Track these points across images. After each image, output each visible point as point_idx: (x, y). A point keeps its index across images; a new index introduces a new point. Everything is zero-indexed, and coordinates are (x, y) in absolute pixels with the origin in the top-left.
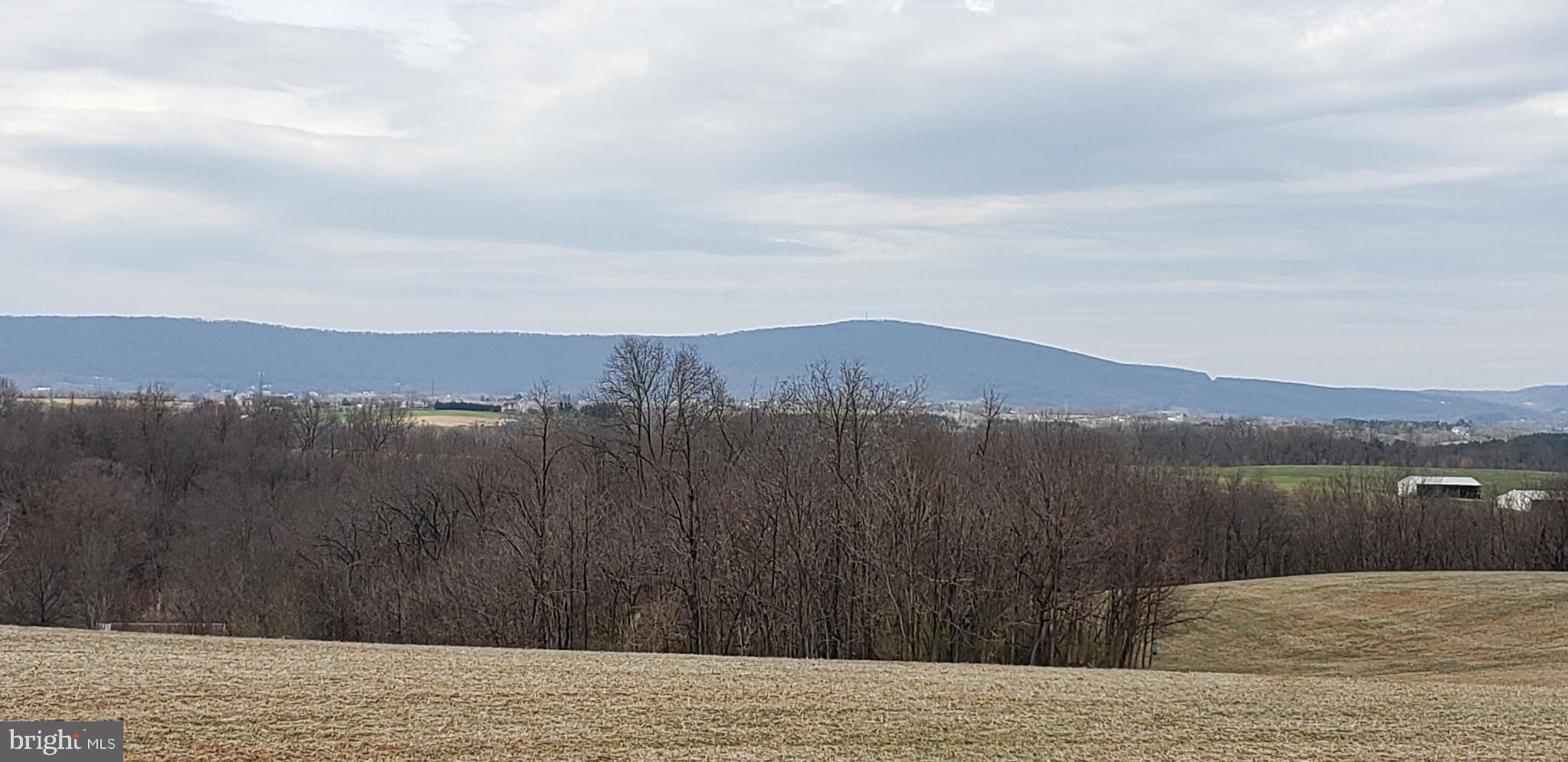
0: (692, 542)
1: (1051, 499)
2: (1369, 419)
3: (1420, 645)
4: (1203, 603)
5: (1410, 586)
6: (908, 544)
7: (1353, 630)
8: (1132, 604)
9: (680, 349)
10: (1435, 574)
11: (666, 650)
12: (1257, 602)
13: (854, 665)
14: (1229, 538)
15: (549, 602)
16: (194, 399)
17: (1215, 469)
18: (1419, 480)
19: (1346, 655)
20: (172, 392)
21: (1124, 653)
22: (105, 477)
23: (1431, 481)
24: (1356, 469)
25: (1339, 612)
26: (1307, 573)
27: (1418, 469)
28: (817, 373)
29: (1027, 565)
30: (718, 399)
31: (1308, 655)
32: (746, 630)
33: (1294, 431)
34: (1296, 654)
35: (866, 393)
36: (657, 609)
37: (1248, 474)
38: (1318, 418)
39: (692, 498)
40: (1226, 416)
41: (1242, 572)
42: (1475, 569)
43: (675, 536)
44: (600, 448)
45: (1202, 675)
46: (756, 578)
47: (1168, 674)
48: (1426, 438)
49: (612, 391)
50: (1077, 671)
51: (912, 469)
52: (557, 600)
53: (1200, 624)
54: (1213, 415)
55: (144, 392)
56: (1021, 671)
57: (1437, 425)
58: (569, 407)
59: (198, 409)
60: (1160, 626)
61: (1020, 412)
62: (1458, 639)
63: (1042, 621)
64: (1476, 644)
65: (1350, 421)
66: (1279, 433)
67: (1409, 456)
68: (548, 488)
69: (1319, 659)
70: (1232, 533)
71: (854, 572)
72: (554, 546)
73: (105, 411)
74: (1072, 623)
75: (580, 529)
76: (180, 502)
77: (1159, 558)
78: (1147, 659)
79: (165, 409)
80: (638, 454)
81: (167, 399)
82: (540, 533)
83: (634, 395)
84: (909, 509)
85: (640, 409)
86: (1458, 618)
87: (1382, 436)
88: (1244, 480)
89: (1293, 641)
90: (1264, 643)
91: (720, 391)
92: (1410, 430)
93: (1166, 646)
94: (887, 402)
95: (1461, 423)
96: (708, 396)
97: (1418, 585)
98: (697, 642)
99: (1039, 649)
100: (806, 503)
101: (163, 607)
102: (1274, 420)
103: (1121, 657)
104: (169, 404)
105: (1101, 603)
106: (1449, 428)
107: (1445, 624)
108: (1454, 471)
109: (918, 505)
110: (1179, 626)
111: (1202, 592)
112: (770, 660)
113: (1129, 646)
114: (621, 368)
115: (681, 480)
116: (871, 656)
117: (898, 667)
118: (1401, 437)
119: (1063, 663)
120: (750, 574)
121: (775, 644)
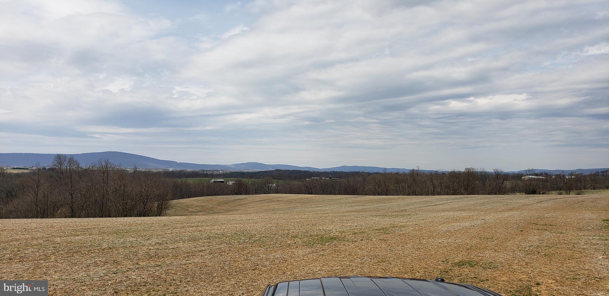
0: (72, 195)
1: (147, 185)
2: (206, 170)
3: (213, 209)
4: (175, 204)
5: (212, 199)
6: (118, 195)
7: (202, 207)
8: (162, 204)
9: (70, 157)
10: (216, 196)
11: (66, 217)
12: (185, 203)
13: (105, 219)
14: (180, 191)
15: (39, 209)
17: (178, 179)
18: (214, 180)
19: (200, 211)
21: (160, 214)
23: (216, 180)
24: (203, 179)
25: (199, 204)
26: (194, 197)
27: (213, 178)
28: (100, 162)
29: (142, 198)
30: (78, 167)
31: (194, 212)
32: (83, 213)
33: (193, 172)
34: (192, 212)
35: (110, 165)
36: (64, 209)
37: (184, 180)
38: (197, 170)
39: (72, 187)
40: (180, 169)
41: (183, 198)
42: (223, 195)
43: (68, 194)
44: (51, 177)
45: (174, 217)
46: (86, 202)
47: (168, 217)
48: (215, 173)
49: (55, 165)
50: (150, 217)
51: (119, 180)
52: (40, 208)
53: (174, 207)
54: (178, 169)
56: (139, 218)
57: (217, 171)
58: (45, 169)
60: (167, 208)
61: (141, 169)
62: (220, 208)
63: (144, 208)
64: (223, 208)
65: (202, 170)
66: (190, 172)
67: (212, 176)
68: (39, 185)
69: (196, 212)
70: (181, 190)
71: (107, 200)
72: (40, 197)
74: (150, 208)
75: (46, 193)
77: (166, 196)
78: (164, 215)
80: (60, 178)
82: (37, 195)
83: (60, 166)
84: (118, 188)
85: (61, 169)
86: (219, 204)
87: (208, 173)
88: (183, 181)
89: (191, 210)
90: (186, 210)
91: (79, 165)
92: (213, 172)
93: (168, 212)
94: (114, 167)
95: (221, 170)
96: (76, 166)
97: (213, 198)
98: (73, 215)
99: (143, 214)
100: (97, 187)
102: (189, 170)
103: (159, 214)
105: (156, 204)
106: (219, 171)
107: (218, 205)
108: (220, 178)
109: (120, 187)
110: (170, 208)
111: (175, 201)
112: (87, 219)
113: (161, 212)
114: (57, 161)
115: (70, 183)
116: (110, 217)
117: (114, 219)
118: (211, 173)
119: (148, 216)
120: (84, 201)
121: (90, 215)
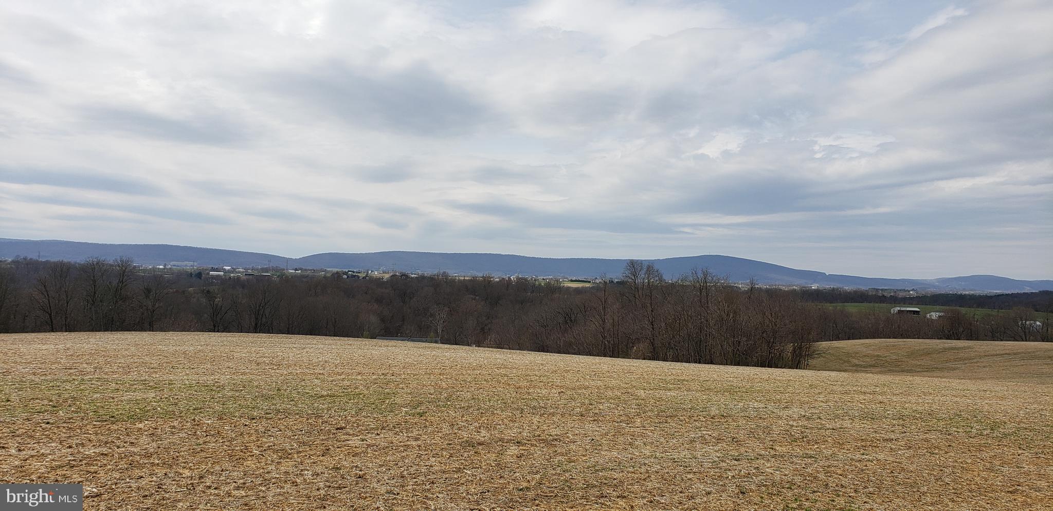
0: (652, 325)
1: (773, 313)
2: (881, 288)
3: (899, 363)
4: (825, 348)
5: (896, 344)
6: (725, 327)
7: (876, 358)
8: (800, 348)
9: (648, 264)
10: (905, 340)
11: (645, 359)
12: (843, 348)
13: (707, 366)
14: (833, 327)
15: (606, 342)
16: (499, 278)
17: (829, 304)
18: (899, 309)
19: (874, 366)
20: (493, 275)
21: (798, 364)
22: (473, 301)
23: (903, 309)
24: (877, 305)
25: (871, 352)
26: (860, 339)
27: (898, 305)
28: (693, 272)
29: (765, 335)
30: (661, 280)
31: (861, 366)
32: (670, 353)
33: (855, 292)
34: (857, 365)
35: (710, 278)
36: (641, 346)
37: (839, 306)
38: (863, 288)
39: (652, 311)
40: (832, 287)
41: (838, 338)
42: (918, 338)
43: (647, 323)
44: (622, 295)
45: (825, 372)
46: (673, 337)
47: (814, 371)
48: (901, 295)
49: (626, 277)
50: (783, 370)
51: (726, 303)
52: (609, 342)
53: (824, 355)
54: (828, 286)
55: (485, 275)
56: (763, 370)
57: (904, 290)
58: (612, 282)
59: (500, 281)
60: (810, 356)
61: (762, 285)
62: (913, 362)
63: (770, 353)
64: (919, 363)
65: (874, 289)
66: (850, 293)
67: (895, 300)
68: (606, 307)
69: (864, 367)
70: (834, 325)
71: (706, 336)
72: (608, 325)
73: (474, 281)
74: (780, 354)
75: (616, 319)
76: (495, 309)
77: (809, 333)
78: (805, 366)
79: (491, 281)
80: (635, 297)
81: (492, 278)
82: (604, 322)
83: (633, 278)
84: (725, 316)
85: (635, 283)
86: (912, 354)
87: (885, 294)
88: (838, 308)
89: (856, 362)
90: (845, 362)
91: (661, 277)
92: (895, 292)
93: (812, 362)
94: (717, 281)
95: (913, 290)
96: (657, 278)
97: (899, 343)
98: (654, 355)
99: (768, 362)
100: (690, 313)
101: (490, 340)
102: (848, 288)
103: (796, 363)
104: (492, 279)
105: (790, 347)
106: (909, 291)
107: (908, 356)
108: (910, 306)
109: (728, 315)
110: (816, 356)
111: (824, 344)
112: (679, 364)
113: (799, 362)
114: (629, 270)
115: (649, 305)
116: (712, 363)
117: (722, 367)
118: (892, 294)
119: (777, 367)
120: (672, 336)
121: (680, 358)
